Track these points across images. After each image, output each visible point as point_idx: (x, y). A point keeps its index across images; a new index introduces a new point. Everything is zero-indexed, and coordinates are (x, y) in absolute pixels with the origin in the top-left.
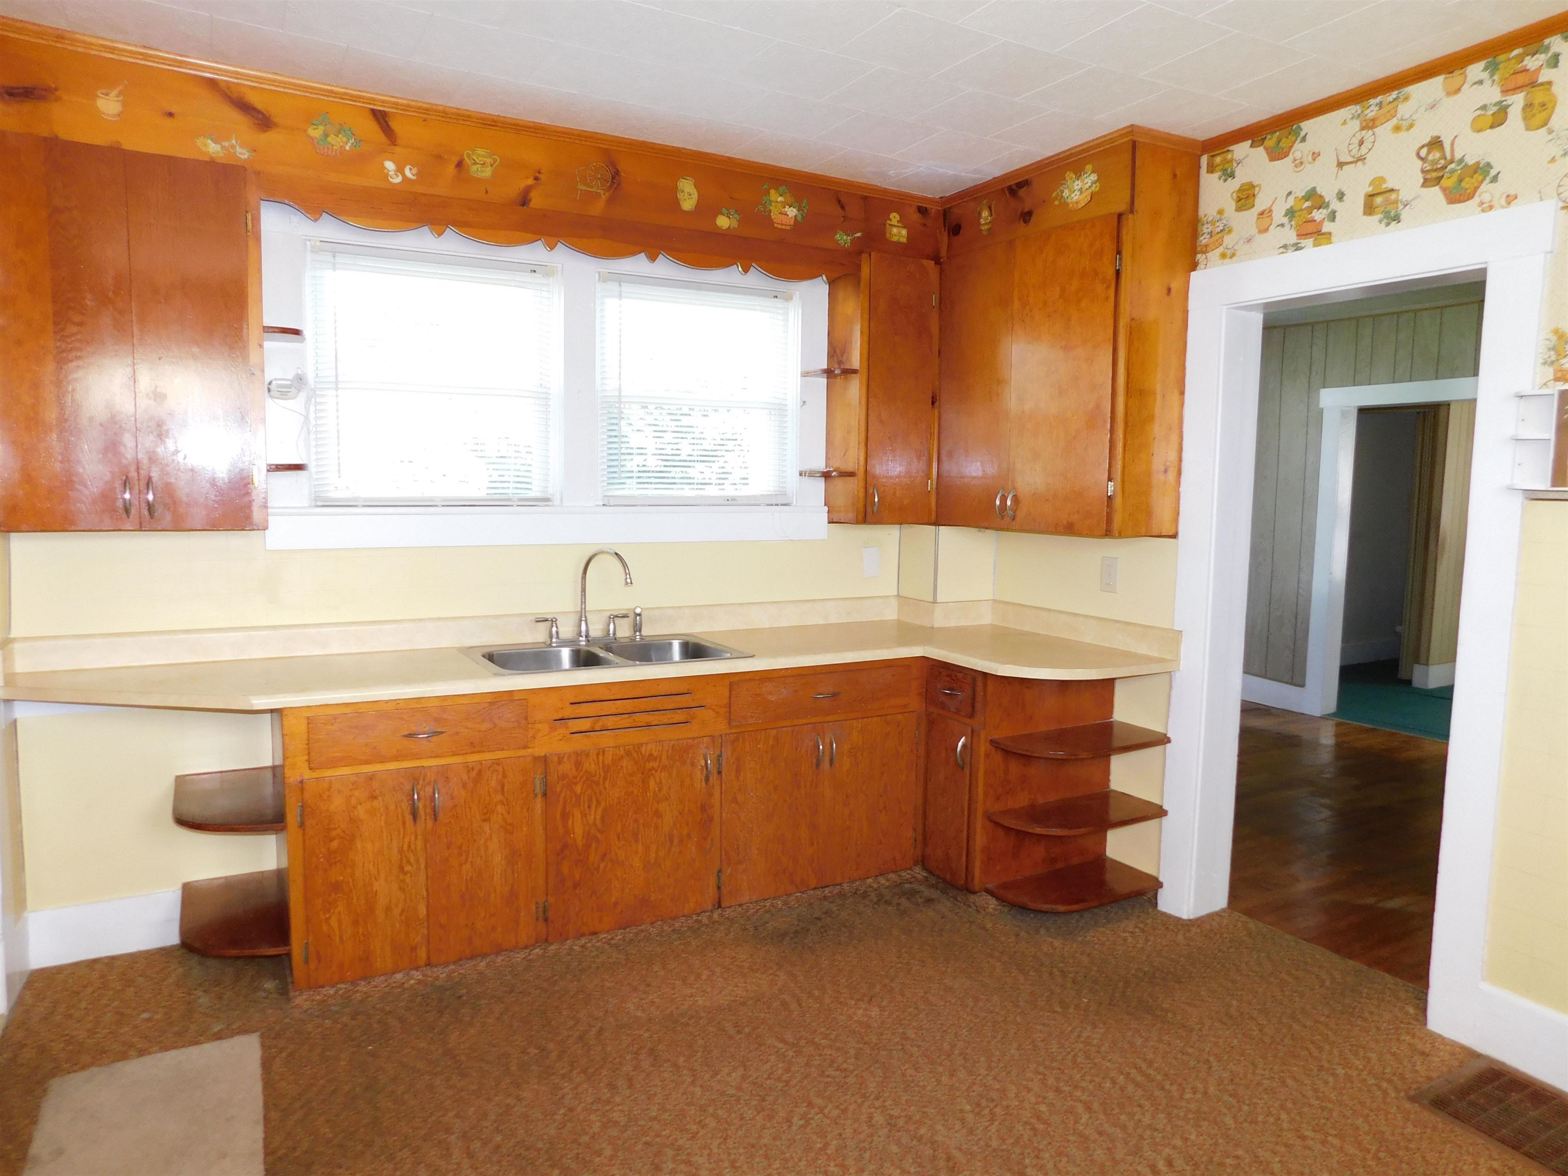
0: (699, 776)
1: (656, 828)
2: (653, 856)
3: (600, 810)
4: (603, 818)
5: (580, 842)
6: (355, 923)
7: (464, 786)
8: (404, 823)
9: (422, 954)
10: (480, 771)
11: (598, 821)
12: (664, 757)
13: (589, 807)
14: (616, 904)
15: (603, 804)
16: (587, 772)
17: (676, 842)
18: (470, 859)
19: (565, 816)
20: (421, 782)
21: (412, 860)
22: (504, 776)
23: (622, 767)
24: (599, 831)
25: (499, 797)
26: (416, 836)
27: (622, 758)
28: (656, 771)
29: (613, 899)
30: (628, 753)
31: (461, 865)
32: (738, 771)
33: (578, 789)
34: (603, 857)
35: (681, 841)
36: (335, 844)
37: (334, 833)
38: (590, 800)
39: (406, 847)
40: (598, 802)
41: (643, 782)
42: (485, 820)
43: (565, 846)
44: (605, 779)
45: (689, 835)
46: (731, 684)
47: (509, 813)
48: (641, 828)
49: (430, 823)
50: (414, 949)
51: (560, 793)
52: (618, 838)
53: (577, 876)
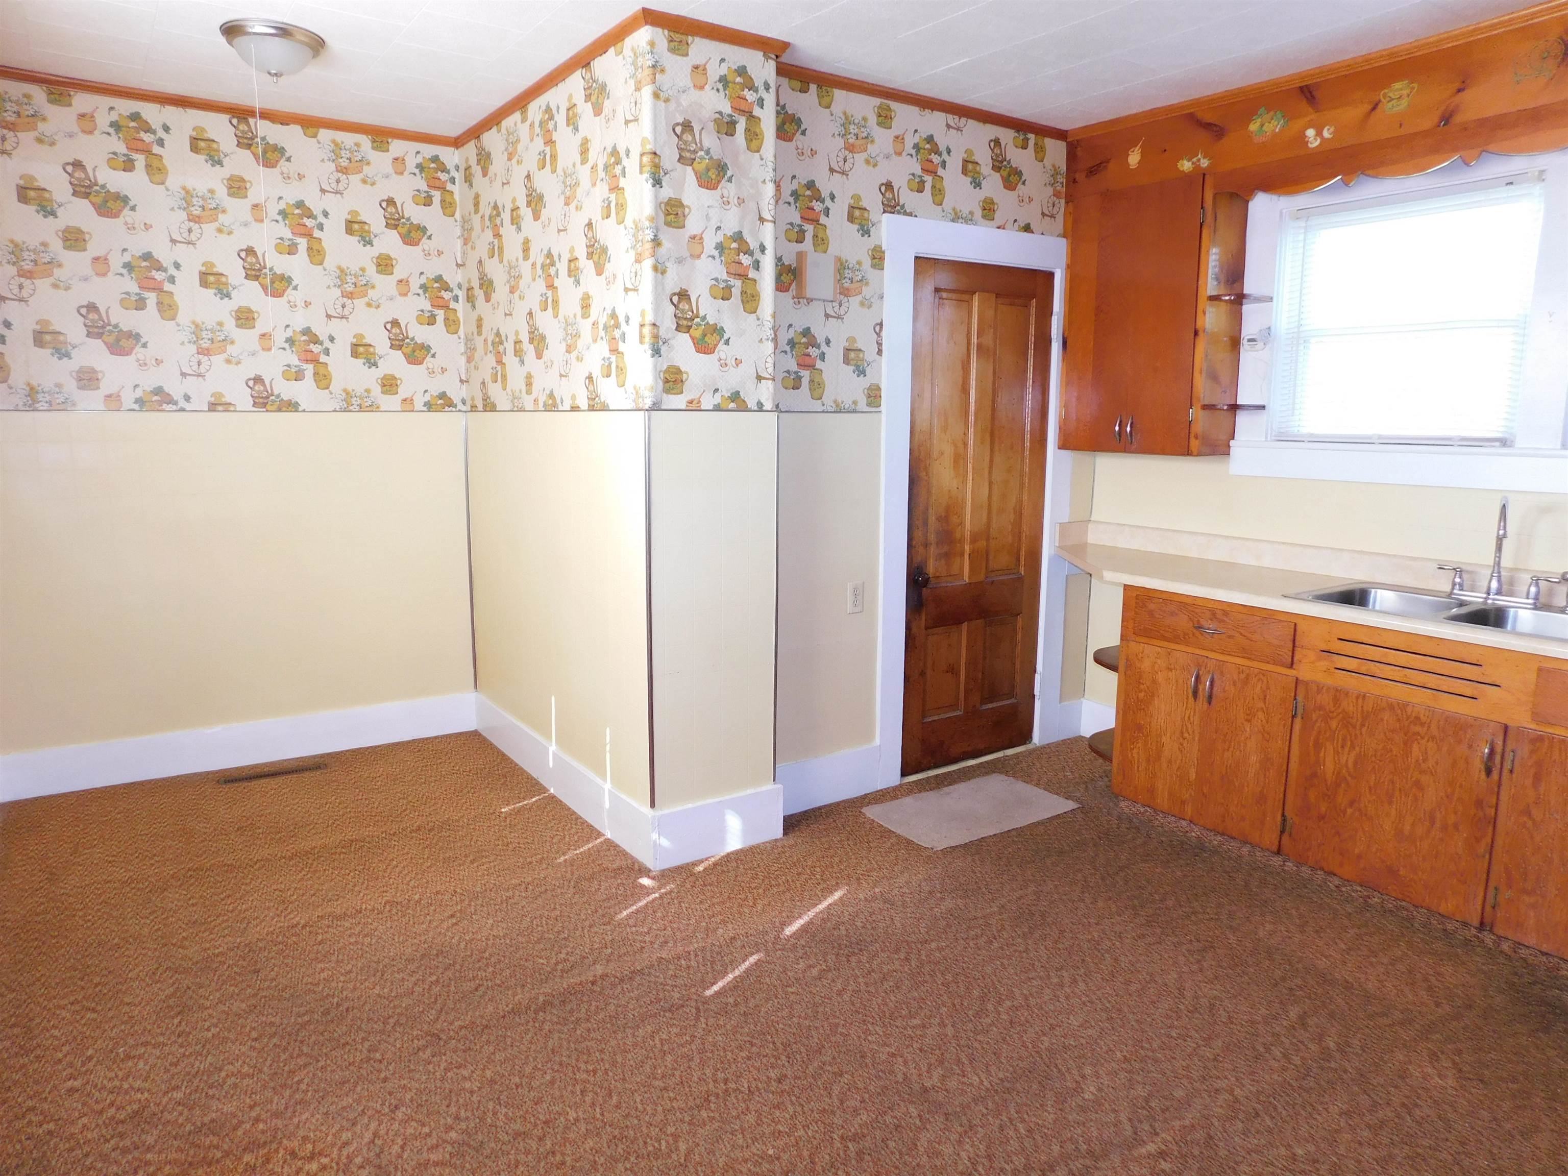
0: (1478, 765)
1: (1416, 799)
2: (1407, 828)
3: (1353, 754)
4: (1356, 763)
5: (1330, 776)
6: (1148, 761)
7: (1235, 684)
8: (1187, 699)
9: (1189, 810)
10: (1248, 675)
11: (1350, 765)
12: (1433, 726)
13: (1343, 747)
14: (1359, 857)
15: (1357, 749)
16: (1344, 710)
17: (1438, 825)
18: (1231, 749)
19: (1318, 746)
20: (1203, 669)
21: (1190, 730)
22: (1268, 688)
23: (1382, 720)
24: (1350, 775)
25: (1261, 705)
26: (1194, 715)
27: (1384, 709)
28: (1422, 738)
29: (1357, 851)
30: (1391, 707)
31: (1224, 750)
32: (1537, 778)
33: (1334, 724)
34: (1351, 803)
35: (1444, 828)
36: (1141, 695)
37: (1142, 687)
38: (1344, 740)
39: (1186, 718)
40: (1353, 747)
41: (1405, 743)
42: (1247, 720)
43: (1314, 775)
44: (1363, 725)
45: (1456, 827)
46: (1540, 670)
47: (1267, 722)
48: (1397, 793)
49: (1206, 705)
50: (1183, 803)
51: (1317, 721)
52: (1370, 791)
53: (1323, 809)
